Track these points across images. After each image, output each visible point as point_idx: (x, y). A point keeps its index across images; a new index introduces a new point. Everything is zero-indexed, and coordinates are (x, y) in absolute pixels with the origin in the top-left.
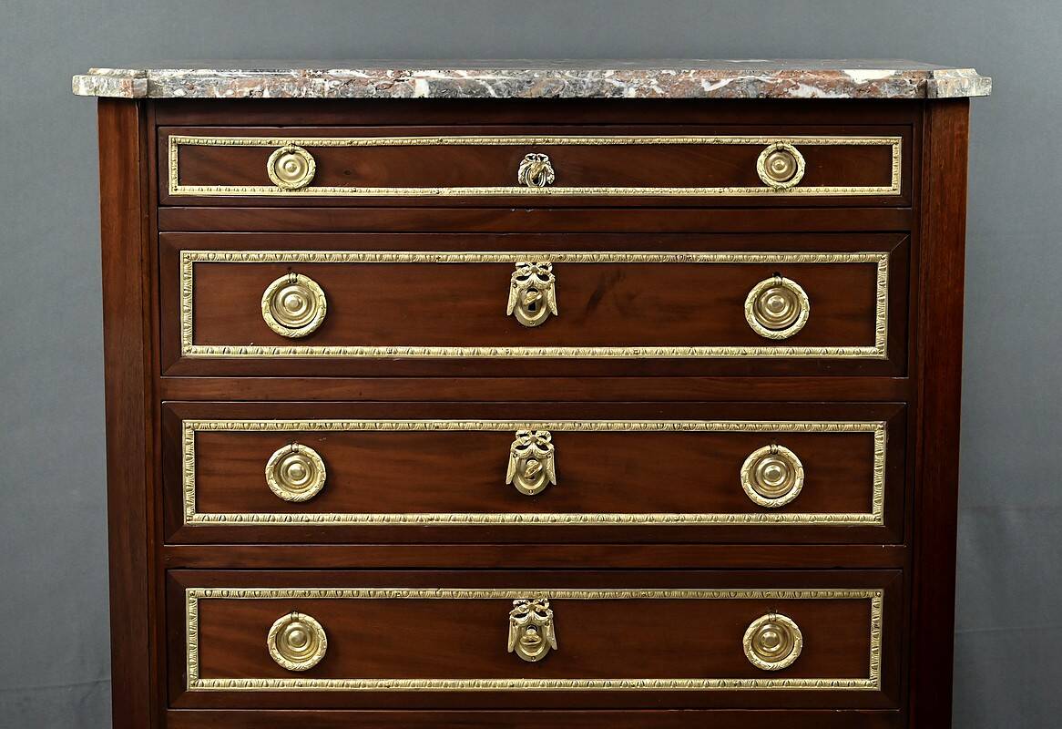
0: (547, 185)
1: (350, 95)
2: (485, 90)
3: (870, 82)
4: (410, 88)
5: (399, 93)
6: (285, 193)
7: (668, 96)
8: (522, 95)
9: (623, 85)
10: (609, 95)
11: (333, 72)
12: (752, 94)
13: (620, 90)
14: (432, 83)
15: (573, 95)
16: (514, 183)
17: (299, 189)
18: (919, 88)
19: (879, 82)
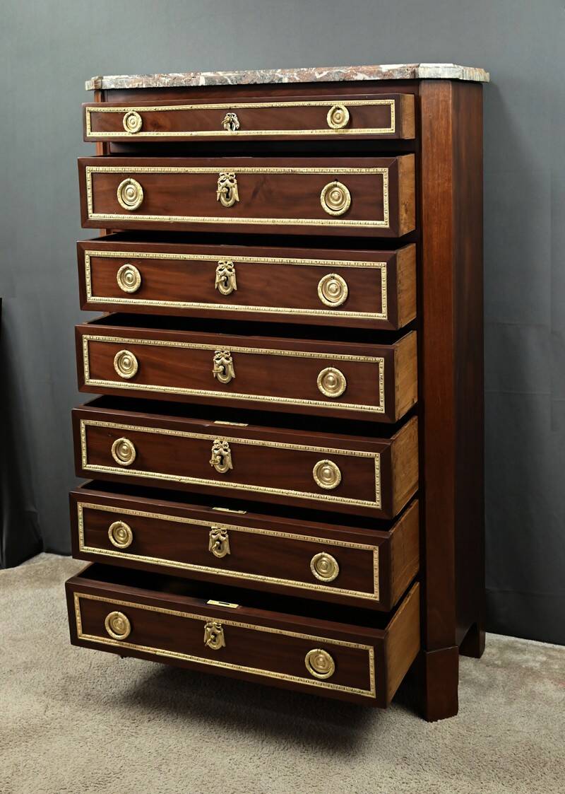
0: (236, 129)
1: (175, 85)
2: (226, 81)
3: (389, 71)
4: (198, 82)
5: (193, 84)
6: (131, 135)
7: (301, 81)
8: (242, 83)
9: (282, 76)
10: (277, 82)
11: (170, 75)
12: (337, 79)
13: (281, 79)
14: (207, 78)
15: (262, 82)
16: (222, 128)
17: (135, 133)
18: (412, 73)
19: (393, 70)
